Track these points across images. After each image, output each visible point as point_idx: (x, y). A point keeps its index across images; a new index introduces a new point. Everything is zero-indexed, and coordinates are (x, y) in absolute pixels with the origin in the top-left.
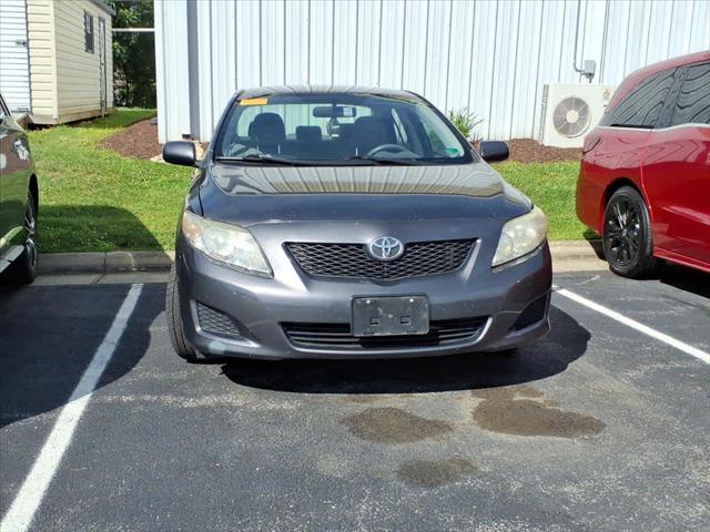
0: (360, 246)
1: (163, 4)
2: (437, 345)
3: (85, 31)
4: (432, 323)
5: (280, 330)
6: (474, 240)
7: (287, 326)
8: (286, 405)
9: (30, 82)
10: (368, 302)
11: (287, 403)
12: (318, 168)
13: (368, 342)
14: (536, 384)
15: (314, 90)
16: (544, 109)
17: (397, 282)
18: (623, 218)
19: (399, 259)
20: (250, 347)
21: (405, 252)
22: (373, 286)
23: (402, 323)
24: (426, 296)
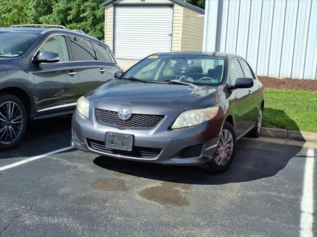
0: (117, 113)
2: (140, 157)
4: (134, 147)
5: (86, 140)
6: (164, 116)
7: (89, 140)
9: (171, 50)
10: (111, 134)
19: (129, 120)
21: (132, 117)
22: (117, 129)
23: (123, 145)
24: (133, 136)
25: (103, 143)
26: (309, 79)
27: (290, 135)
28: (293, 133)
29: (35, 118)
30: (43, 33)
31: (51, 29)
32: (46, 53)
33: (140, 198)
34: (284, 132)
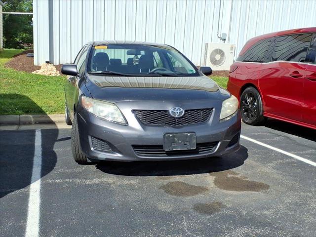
0: (166, 111)
1: (37, 2)
4: (197, 144)
5: (132, 148)
6: (212, 109)
7: (135, 146)
10: (171, 135)
11: (132, 181)
12: (129, 77)
13: (170, 153)
14: (234, 170)
15: (118, 43)
16: (206, 54)
17: (182, 127)
18: (249, 100)
19: (182, 117)
20: (117, 156)
22: (173, 129)
23: (185, 144)
24: (195, 133)
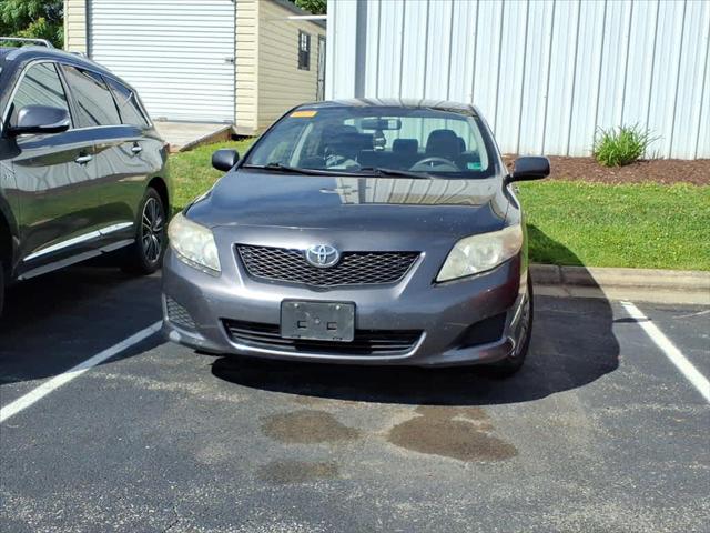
0: (299, 252)
2: (369, 354)
3: (300, 48)
4: (357, 332)
5: (220, 324)
8: (234, 398)
9: (235, 96)
10: (296, 306)
11: (235, 396)
13: (301, 345)
17: (331, 290)
19: (335, 267)
20: (198, 339)
21: (342, 260)
22: (309, 292)
23: (329, 329)
24: (354, 304)
25: (275, 328)
26: (555, 154)
27: (567, 275)
28: (573, 271)
29: (20, 278)
30: (11, 57)
31: (24, 49)
32: (33, 109)
33: (402, 452)
34: (554, 272)
